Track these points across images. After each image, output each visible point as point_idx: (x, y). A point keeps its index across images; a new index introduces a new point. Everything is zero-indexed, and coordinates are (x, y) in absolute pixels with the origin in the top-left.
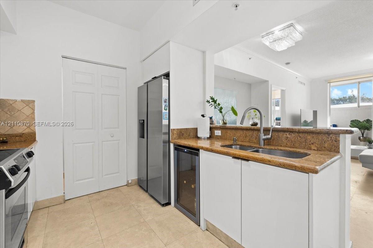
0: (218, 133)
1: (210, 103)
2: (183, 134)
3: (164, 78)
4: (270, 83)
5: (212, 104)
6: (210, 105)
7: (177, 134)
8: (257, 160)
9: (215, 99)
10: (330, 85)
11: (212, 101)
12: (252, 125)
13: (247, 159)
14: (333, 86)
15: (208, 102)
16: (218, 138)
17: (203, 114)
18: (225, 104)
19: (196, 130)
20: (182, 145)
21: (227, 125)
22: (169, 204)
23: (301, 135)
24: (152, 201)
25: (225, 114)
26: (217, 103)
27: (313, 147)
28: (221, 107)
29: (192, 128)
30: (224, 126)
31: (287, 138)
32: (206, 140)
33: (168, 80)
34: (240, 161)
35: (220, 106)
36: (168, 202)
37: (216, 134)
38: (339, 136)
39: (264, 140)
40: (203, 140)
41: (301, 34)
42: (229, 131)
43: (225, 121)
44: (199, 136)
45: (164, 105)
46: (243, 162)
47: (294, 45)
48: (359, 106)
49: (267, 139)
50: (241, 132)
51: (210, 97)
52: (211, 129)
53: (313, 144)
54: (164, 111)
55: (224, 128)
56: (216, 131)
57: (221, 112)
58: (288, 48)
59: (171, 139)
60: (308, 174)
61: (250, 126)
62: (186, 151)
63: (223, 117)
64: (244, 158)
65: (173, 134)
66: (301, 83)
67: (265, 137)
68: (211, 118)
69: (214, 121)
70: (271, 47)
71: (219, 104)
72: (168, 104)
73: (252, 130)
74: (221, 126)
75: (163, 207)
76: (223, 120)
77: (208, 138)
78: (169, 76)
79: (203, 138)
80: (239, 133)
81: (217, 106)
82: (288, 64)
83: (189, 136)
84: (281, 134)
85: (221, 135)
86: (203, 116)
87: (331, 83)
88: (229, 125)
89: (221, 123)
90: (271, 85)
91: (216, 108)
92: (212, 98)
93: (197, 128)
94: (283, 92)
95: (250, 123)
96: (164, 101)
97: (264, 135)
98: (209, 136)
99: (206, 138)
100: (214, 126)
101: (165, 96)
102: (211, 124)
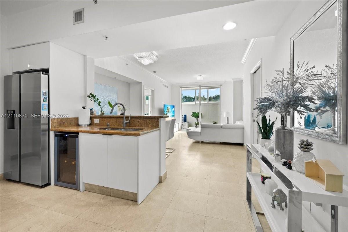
0: (97, 121)
1: (90, 97)
2: (64, 123)
3: (43, 74)
4: (143, 84)
5: (92, 99)
6: (90, 99)
7: (58, 123)
8: (116, 134)
9: (94, 95)
10: (181, 89)
11: (92, 97)
12: (121, 115)
13: (110, 134)
14: (183, 90)
15: (88, 96)
16: (97, 125)
17: (84, 106)
18: (107, 98)
19: (77, 119)
20: (63, 131)
21: (105, 115)
22: (49, 184)
23: (145, 120)
24: (27, 187)
25: (103, 107)
26: (96, 98)
27: (150, 126)
28: (100, 101)
29: (73, 118)
30: (101, 116)
31: (139, 121)
32: (86, 127)
33: (47, 76)
34: (107, 136)
35: (98, 101)
36: (47, 183)
37: (95, 122)
38: (159, 120)
39: (126, 123)
40: (84, 127)
41: (157, 56)
42: (105, 119)
43: (103, 112)
44: (80, 123)
45: (43, 97)
46: (109, 136)
47: (153, 63)
48: (196, 104)
49: (127, 123)
50: (114, 119)
51: (90, 93)
52: (91, 118)
53: (149, 124)
54: (42, 102)
55: (102, 117)
56: (95, 120)
57: (99, 105)
58: (150, 64)
59: (51, 127)
60: (136, 137)
61: (120, 115)
62: (66, 135)
63: (102, 109)
64: (109, 134)
65: (53, 123)
66: (165, 86)
67: (126, 122)
68: (91, 110)
69: (94, 112)
70: (139, 61)
71: (98, 99)
72: (47, 96)
73: (120, 118)
74: (99, 116)
75: (41, 188)
76: (101, 111)
77: (88, 125)
78: (49, 72)
79: (84, 125)
80: (112, 120)
81: (96, 100)
82: (155, 72)
83: (70, 124)
84: (135, 120)
85: (99, 122)
86: (84, 108)
87: (182, 88)
88: (106, 115)
89: (100, 114)
90: (144, 86)
91: (95, 102)
92: (91, 94)
93: (78, 118)
94: (153, 91)
95: (120, 113)
96: (43, 94)
97: (126, 121)
98: (89, 124)
99: (86, 125)
100: (93, 115)
101: (44, 89)
102: (90, 114)
